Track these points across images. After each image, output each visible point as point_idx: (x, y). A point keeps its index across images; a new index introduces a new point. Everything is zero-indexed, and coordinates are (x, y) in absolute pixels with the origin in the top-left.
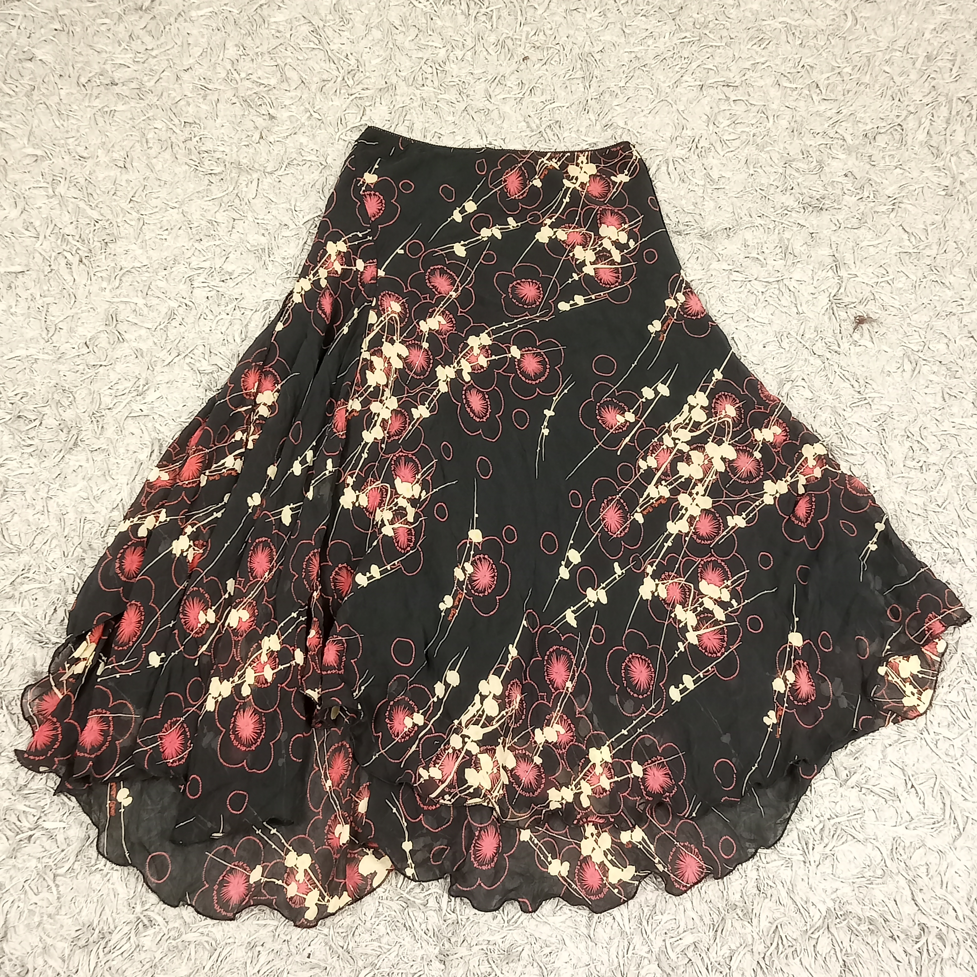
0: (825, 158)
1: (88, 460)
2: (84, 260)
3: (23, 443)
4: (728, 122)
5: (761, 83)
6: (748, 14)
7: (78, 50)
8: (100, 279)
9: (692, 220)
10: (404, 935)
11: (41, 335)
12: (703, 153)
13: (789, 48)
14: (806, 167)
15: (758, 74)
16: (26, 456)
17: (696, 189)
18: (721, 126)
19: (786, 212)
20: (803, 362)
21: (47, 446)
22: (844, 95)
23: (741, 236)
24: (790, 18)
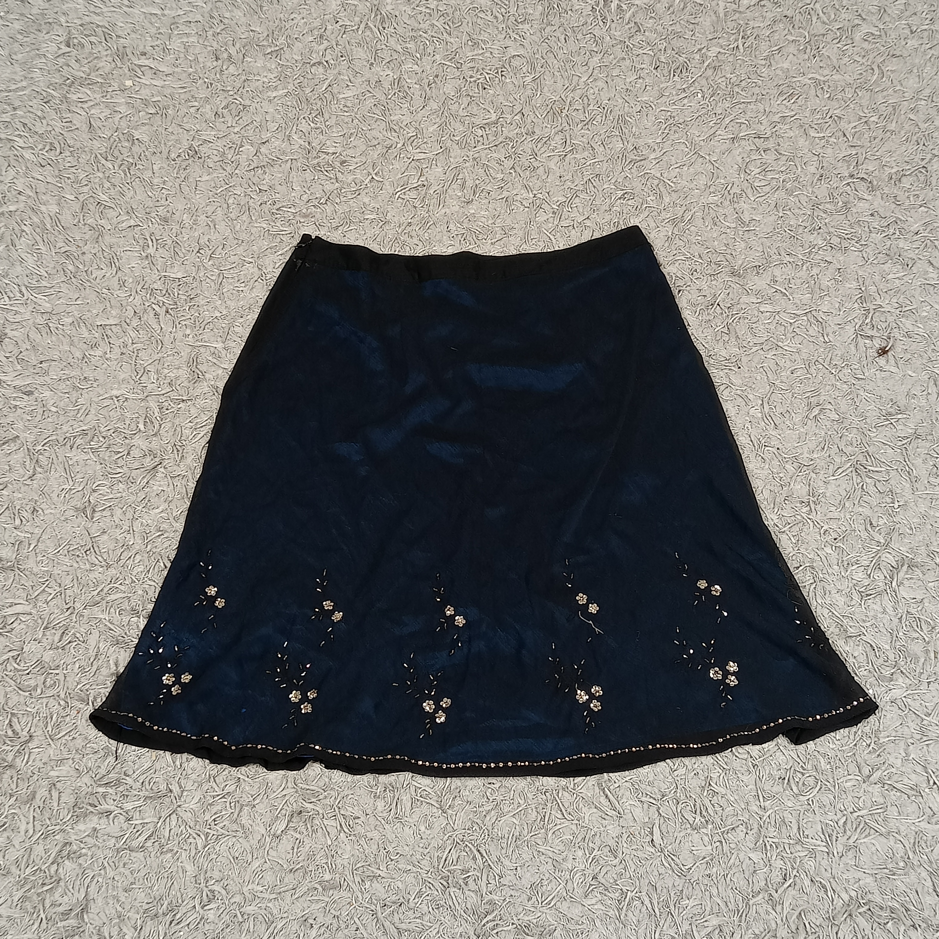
0: (852, 199)
1: (169, 485)
2: (170, 310)
4: (758, 170)
5: (790, 134)
6: (779, 72)
7: (170, 130)
8: (184, 327)
9: (723, 259)
10: (445, 914)
11: (132, 377)
12: (735, 199)
13: (818, 102)
14: (833, 208)
15: (788, 126)
16: (115, 482)
17: (728, 231)
18: (752, 174)
19: (814, 250)
20: (830, 387)
22: (870, 142)
23: (770, 273)
24: (819, 74)
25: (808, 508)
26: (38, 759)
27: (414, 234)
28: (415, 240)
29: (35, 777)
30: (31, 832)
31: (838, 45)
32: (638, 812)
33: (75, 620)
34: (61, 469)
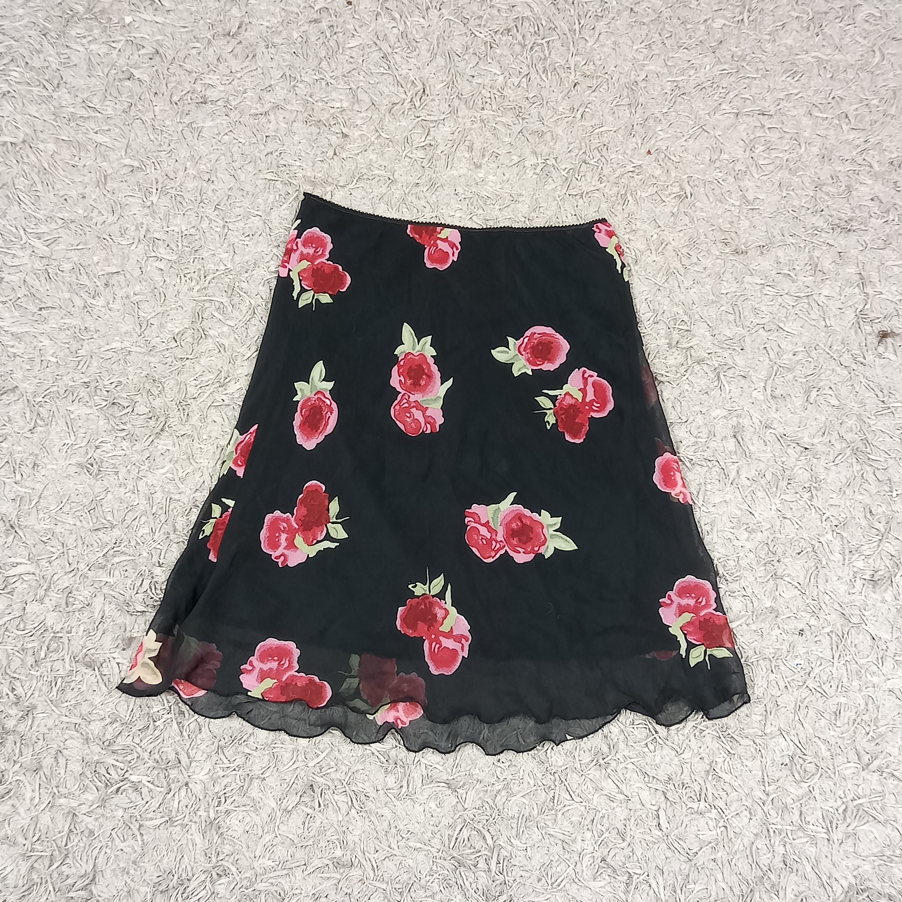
0: (853, 183)
1: (174, 444)
3: (116, 427)
4: (763, 148)
5: (795, 112)
6: (783, 49)
8: (189, 280)
9: (728, 237)
10: (456, 893)
11: (134, 330)
12: (739, 176)
13: (821, 81)
14: (836, 191)
15: (791, 104)
16: (119, 439)
17: (733, 208)
18: (757, 151)
19: (816, 232)
20: (830, 372)
21: (138, 431)
22: (871, 125)
23: (773, 254)
24: (822, 53)
25: (809, 494)
26: (43, 724)
27: (421, 195)
28: (423, 202)
29: (40, 742)
30: (37, 800)
31: (840, 25)
32: (645, 795)
33: (78, 581)
34: (62, 423)
